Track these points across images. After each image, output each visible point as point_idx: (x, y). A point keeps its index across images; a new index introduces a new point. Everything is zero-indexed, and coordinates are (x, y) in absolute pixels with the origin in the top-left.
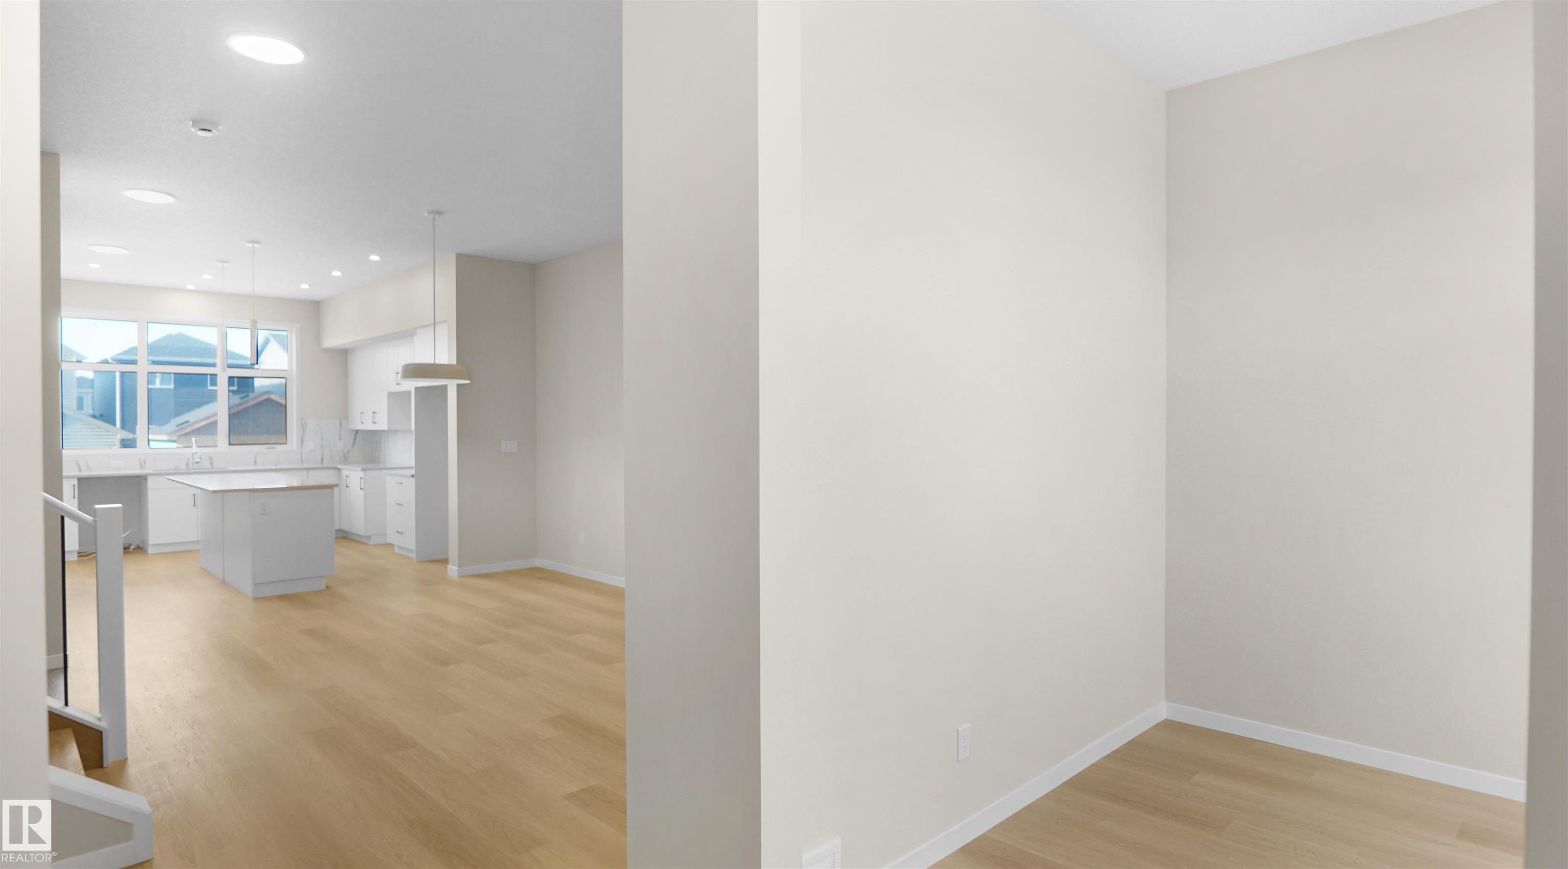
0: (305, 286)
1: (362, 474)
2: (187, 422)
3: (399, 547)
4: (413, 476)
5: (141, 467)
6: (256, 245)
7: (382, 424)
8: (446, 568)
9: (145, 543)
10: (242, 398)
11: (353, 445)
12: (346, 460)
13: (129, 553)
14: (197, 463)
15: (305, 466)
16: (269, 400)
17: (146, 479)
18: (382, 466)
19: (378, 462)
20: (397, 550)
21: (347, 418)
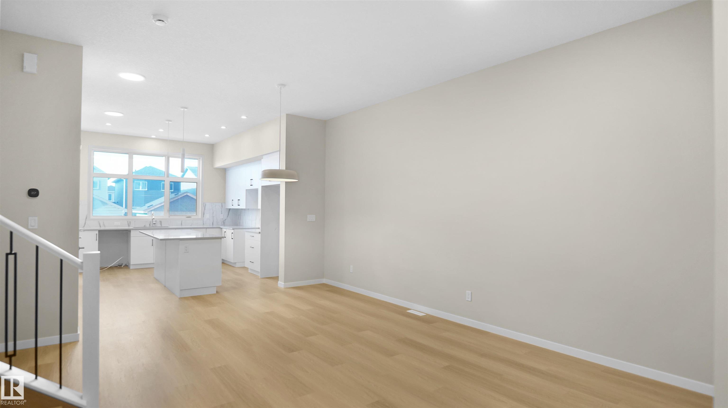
0: (207, 136)
1: (232, 231)
2: (152, 205)
3: (250, 269)
4: (260, 233)
5: (128, 225)
6: (185, 110)
7: (243, 206)
8: (278, 283)
9: (129, 263)
10: (175, 195)
11: (228, 216)
12: (224, 224)
13: (121, 268)
14: (154, 224)
15: (205, 226)
16: (187, 196)
17: (130, 232)
18: (241, 227)
19: (239, 225)
20: (250, 271)
21: (225, 203)
